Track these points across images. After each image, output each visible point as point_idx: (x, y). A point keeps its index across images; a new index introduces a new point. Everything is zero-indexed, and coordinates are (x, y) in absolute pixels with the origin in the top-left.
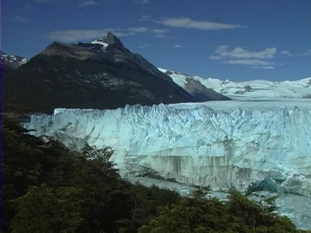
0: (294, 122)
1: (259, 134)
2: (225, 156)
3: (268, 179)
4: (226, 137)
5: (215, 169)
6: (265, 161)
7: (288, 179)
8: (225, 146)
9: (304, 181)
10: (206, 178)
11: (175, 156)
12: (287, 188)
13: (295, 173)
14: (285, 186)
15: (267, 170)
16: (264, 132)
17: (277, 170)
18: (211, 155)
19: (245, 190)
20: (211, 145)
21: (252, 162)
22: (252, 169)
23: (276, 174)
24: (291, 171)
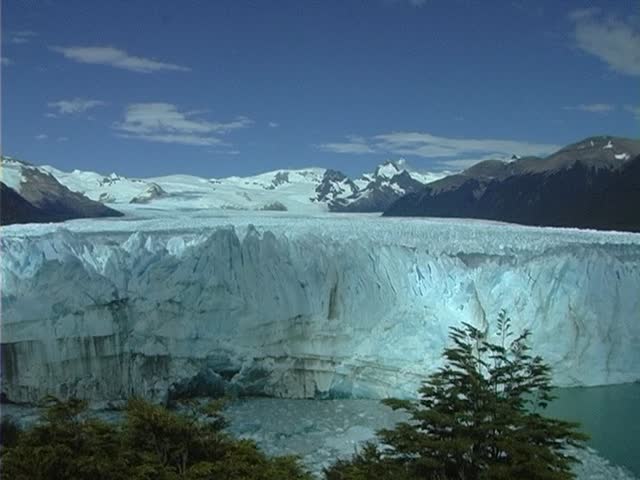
0: (248, 257)
1: (183, 284)
2: (114, 335)
3: (205, 373)
4: (115, 294)
5: (96, 365)
6: (197, 338)
7: (243, 368)
8: (113, 314)
9: (273, 368)
10: (75, 384)
12: (244, 386)
13: (255, 356)
14: (238, 383)
15: (203, 355)
16: (193, 280)
17: (222, 353)
18: (83, 335)
19: (160, 400)
20: (82, 314)
21: (171, 341)
22: (172, 357)
23: (220, 362)
24: (248, 353)
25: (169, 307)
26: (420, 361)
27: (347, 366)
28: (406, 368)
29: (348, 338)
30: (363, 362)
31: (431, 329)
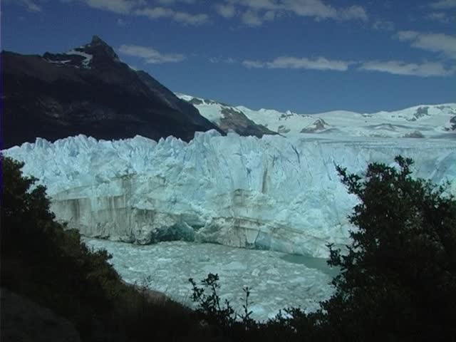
1: (169, 166)
2: (123, 196)
3: (181, 225)
5: (114, 213)
7: (206, 224)
8: (123, 183)
9: (223, 225)
10: (105, 224)
11: (74, 200)
12: (205, 236)
13: (213, 216)
14: (202, 234)
15: (178, 213)
17: (194, 213)
18: (109, 195)
19: (144, 237)
20: (109, 182)
21: (157, 201)
22: (157, 211)
23: (192, 218)
24: (210, 214)
25: (156, 180)
26: (320, 228)
27: (268, 227)
28: (307, 232)
29: (271, 207)
30: (279, 225)
31: (329, 205)
